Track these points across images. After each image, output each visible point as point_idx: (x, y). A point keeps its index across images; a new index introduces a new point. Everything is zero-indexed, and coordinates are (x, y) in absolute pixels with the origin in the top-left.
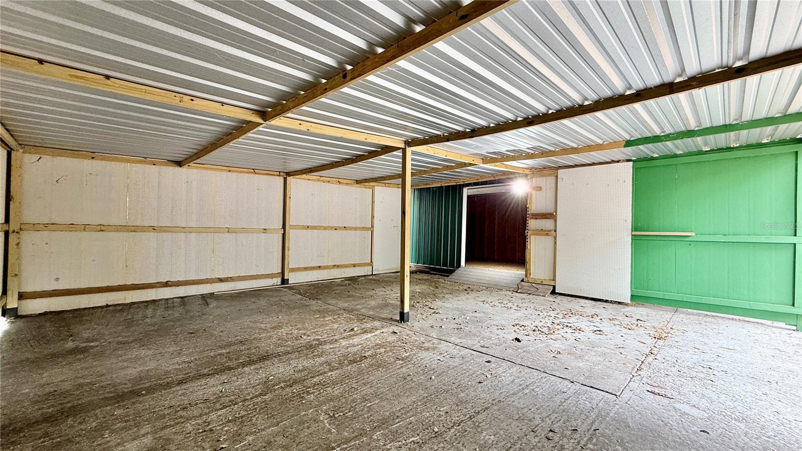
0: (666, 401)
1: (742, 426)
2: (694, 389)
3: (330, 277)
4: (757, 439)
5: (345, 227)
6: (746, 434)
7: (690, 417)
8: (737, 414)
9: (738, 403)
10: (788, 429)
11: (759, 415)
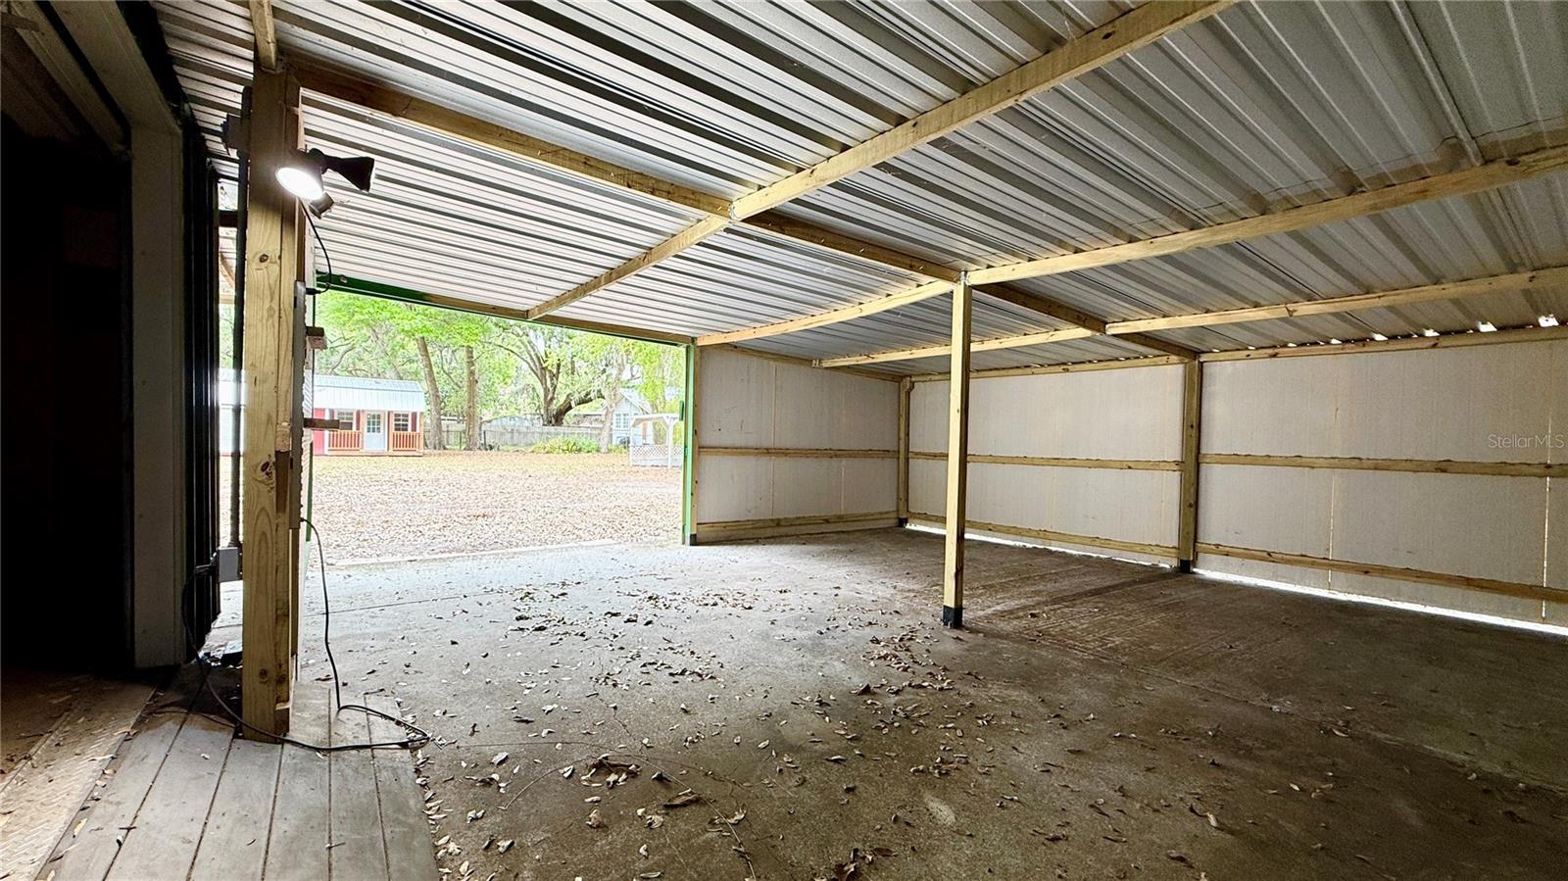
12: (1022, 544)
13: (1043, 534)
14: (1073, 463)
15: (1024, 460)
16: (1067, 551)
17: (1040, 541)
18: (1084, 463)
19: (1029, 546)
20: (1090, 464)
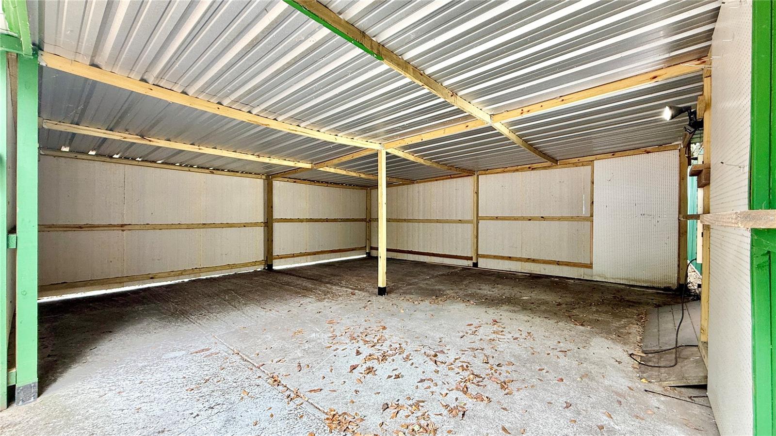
0: (193, 350)
1: (140, 365)
2: (190, 370)
3: (525, 270)
4: (128, 362)
5: (542, 217)
6: (135, 361)
7: (170, 351)
8: (147, 371)
9: (152, 380)
10: (110, 382)
11: (134, 380)
12: (180, 281)
13: (194, 271)
14: (214, 226)
15: (179, 226)
16: (213, 276)
17: (192, 275)
18: (220, 225)
19: (186, 280)
20: (222, 226)
